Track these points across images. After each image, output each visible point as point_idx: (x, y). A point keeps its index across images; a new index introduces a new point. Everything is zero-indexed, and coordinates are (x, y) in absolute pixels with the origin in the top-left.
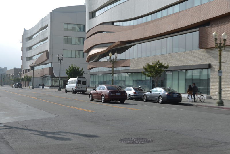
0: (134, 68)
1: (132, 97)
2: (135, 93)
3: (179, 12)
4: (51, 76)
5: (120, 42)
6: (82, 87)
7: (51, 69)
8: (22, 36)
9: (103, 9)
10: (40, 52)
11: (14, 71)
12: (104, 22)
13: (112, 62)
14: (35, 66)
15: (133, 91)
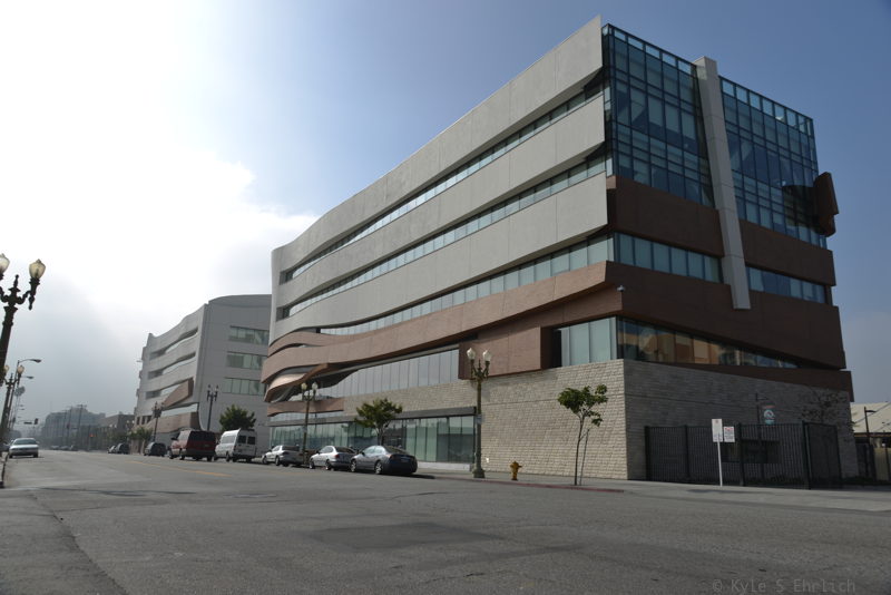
0: (351, 414)
1: (332, 464)
2: (337, 456)
3: (430, 314)
5: (329, 364)
7: (195, 416)
8: (144, 349)
9: (303, 303)
10: (176, 381)
11: (119, 421)
12: (302, 326)
13: (307, 399)
14: (163, 409)
15: (335, 453)
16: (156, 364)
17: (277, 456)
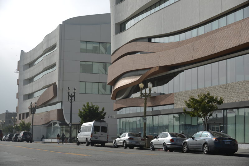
0: (181, 107)
1: (168, 146)
2: (172, 140)
3: (243, 20)
4: (60, 123)
5: (160, 67)
7: (60, 112)
8: (18, 62)
9: (136, 18)
10: (44, 85)
11: (6, 117)
12: (137, 37)
13: (144, 96)
14: (37, 107)
15: (170, 138)
16: (28, 74)
17: (124, 141)
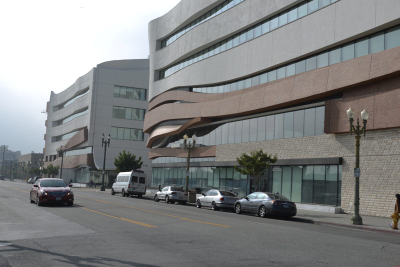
0: (222, 160)
1: (218, 205)
2: (222, 199)
3: (296, 75)
4: (90, 168)
5: (202, 118)
6: (139, 188)
7: (90, 157)
8: (48, 103)
9: (177, 66)
10: (74, 129)
11: (32, 158)
12: (177, 86)
13: (188, 149)
14: (66, 151)
15: (219, 196)
16: (58, 116)
17: (167, 195)
